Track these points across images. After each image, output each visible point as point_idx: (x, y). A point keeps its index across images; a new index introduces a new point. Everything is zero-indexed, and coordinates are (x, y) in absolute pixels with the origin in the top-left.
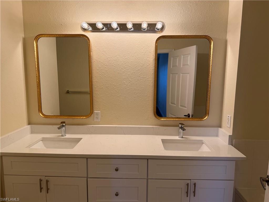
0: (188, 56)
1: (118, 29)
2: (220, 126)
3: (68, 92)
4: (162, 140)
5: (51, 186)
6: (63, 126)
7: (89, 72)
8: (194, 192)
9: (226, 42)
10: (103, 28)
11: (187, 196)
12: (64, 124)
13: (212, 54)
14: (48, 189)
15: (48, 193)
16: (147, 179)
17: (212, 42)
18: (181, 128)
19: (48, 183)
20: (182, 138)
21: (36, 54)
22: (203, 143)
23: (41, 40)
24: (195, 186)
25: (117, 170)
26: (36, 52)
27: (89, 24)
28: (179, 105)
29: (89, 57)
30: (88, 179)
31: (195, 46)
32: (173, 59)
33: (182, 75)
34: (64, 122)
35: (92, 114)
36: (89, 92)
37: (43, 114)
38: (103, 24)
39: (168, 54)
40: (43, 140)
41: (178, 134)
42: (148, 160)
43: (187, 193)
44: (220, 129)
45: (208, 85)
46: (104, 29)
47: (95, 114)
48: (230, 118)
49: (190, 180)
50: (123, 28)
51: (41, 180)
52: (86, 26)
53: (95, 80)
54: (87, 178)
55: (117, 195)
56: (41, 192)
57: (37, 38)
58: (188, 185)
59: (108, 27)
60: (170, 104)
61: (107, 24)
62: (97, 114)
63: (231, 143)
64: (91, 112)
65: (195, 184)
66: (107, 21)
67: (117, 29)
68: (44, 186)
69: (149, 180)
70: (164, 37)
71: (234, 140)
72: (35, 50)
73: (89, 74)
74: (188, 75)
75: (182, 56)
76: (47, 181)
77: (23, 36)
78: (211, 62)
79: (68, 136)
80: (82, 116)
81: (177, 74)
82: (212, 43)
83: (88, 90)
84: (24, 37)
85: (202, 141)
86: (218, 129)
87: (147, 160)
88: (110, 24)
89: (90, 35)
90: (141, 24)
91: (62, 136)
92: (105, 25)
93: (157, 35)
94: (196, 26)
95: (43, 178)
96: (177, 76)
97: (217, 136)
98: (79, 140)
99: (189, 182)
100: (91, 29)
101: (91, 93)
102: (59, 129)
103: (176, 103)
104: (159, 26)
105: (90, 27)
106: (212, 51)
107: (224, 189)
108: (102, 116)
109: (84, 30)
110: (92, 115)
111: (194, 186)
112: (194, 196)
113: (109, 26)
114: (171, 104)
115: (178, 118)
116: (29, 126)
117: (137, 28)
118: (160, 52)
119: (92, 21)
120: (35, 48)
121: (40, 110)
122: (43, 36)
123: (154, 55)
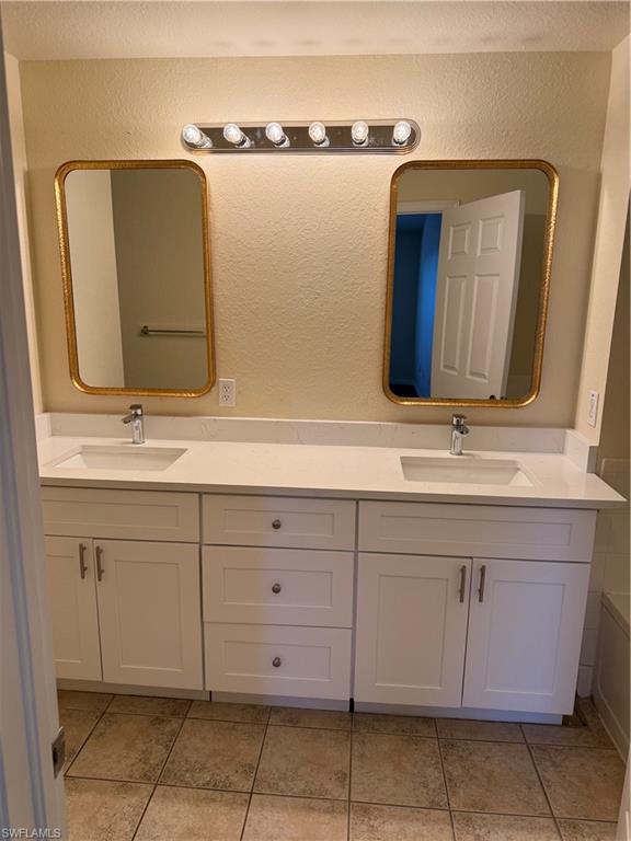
0: (498, 223)
1: (287, 144)
2: (571, 425)
3: (145, 332)
4: (402, 458)
5: (108, 563)
6: (136, 415)
7: (205, 269)
8: (481, 591)
9: (599, 178)
10: (243, 142)
11: (462, 600)
12: (139, 412)
13: (554, 214)
14: (100, 572)
15: (100, 580)
16: (356, 552)
17: (557, 180)
18: (458, 426)
19: (101, 556)
20: (461, 454)
21: (60, 218)
22: (518, 469)
23: (74, 177)
24: (483, 574)
25: (276, 526)
26: (59, 213)
27: (202, 130)
28: (468, 373)
29: (205, 223)
30: (204, 548)
31: (519, 191)
32: (454, 232)
33: (479, 282)
34: (139, 407)
35: (213, 385)
36: (205, 334)
37: (82, 385)
38: (242, 129)
39: (441, 215)
40: (85, 451)
41: (451, 445)
42: (357, 503)
43: (462, 591)
44: (569, 432)
45: (539, 305)
46: (247, 145)
47: (221, 385)
48: (595, 398)
49: (471, 558)
50: (298, 139)
51: (82, 549)
52: (194, 136)
53: (220, 290)
54: (201, 544)
55: (276, 590)
56: (83, 577)
57: (63, 172)
58: (463, 570)
59: (257, 139)
60: (442, 368)
61: (254, 130)
62: (227, 387)
63: (594, 468)
64: (211, 382)
65: (483, 570)
66: (253, 120)
67: (283, 142)
68: (91, 562)
69: (360, 554)
70: (419, 165)
71: (604, 461)
72: (59, 207)
73: (205, 273)
74: (496, 282)
75: (481, 222)
76: (99, 551)
77: (25, 165)
78: (551, 239)
79: (149, 443)
80: (185, 391)
81: (465, 276)
82: (556, 184)
83: (201, 325)
84: (26, 169)
85: (514, 462)
86: (565, 433)
87: (355, 502)
88: (263, 130)
89: (208, 162)
90: (350, 127)
91: (134, 443)
92: (248, 131)
93: (397, 160)
94: (511, 133)
95: (88, 543)
96: (464, 285)
97: (562, 451)
98: (178, 453)
99: (467, 563)
100: (208, 144)
101: (210, 335)
102: (125, 422)
103: (457, 367)
104: (401, 133)
105: (206, 139)
106: (555, 205)
107: (564, 585)
108: (239, 392)
109: (192, 147)
110: (213, 389)
111: (480, 574)
112: (481, 600)
113: (259, 134)
114: (446, 370)
115: (450, 400)
116: (47, 415)
117: (340, 138)
118: (405, 208)
119: (213, 121)
120: (58, 201)
121: (74, 372)
122: (79, 165)
123: (388, 220)
